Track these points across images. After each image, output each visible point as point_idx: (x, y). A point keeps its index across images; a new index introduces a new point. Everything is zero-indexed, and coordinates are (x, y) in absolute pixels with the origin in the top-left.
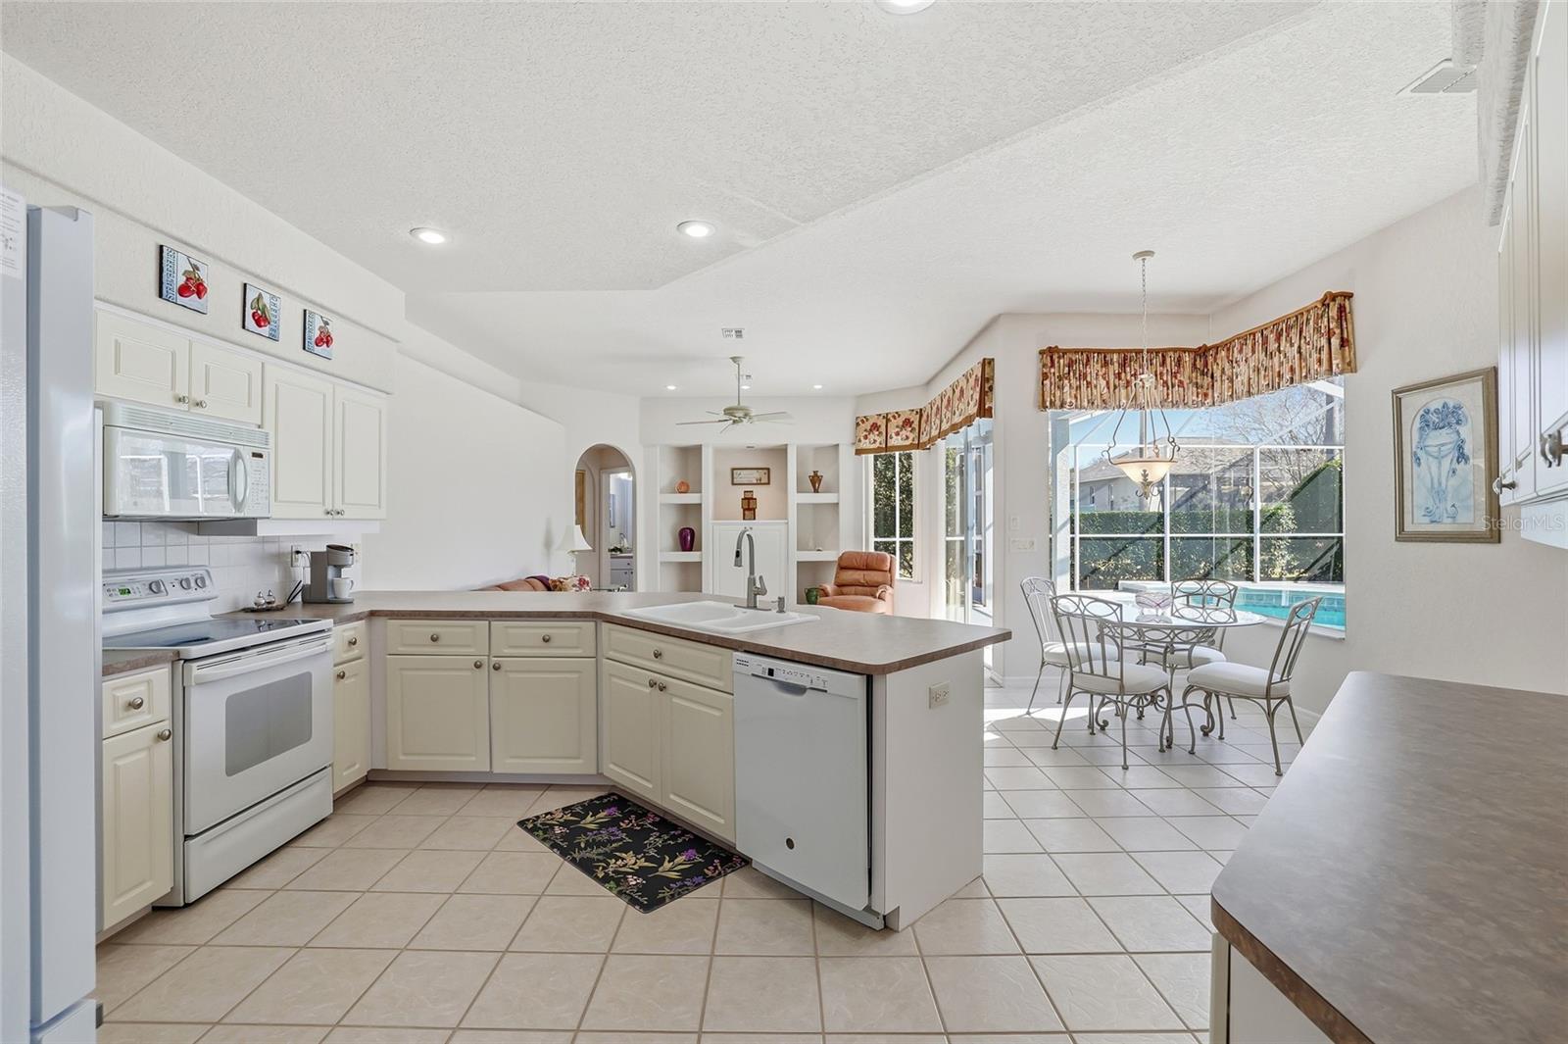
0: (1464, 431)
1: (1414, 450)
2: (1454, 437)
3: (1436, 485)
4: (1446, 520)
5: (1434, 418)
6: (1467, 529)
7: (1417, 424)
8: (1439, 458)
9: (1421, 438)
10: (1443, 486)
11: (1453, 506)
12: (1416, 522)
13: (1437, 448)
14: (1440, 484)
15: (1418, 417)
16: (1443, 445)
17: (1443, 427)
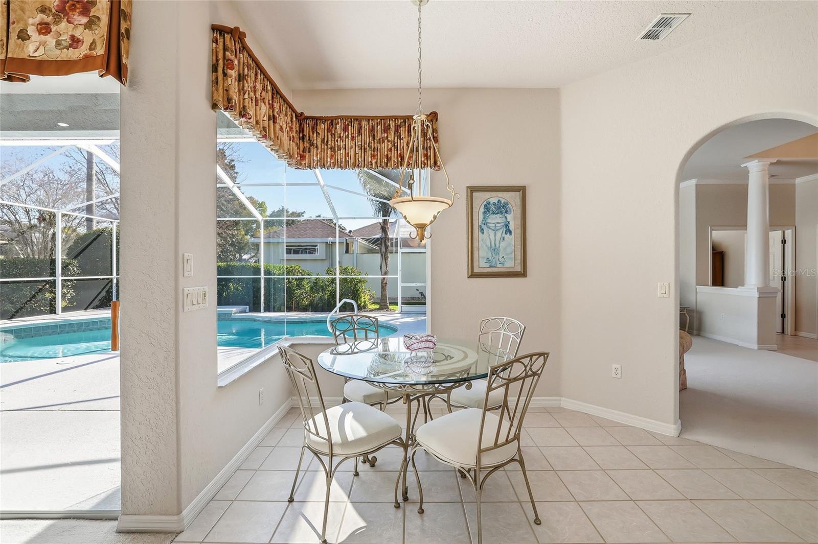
0: (510, 217)
1: (480, 224)
2: (504, 219)
3: (493, 245)
4: (499, 265)
5: (493, 207)
6: (511, 270)
7: (482, 210)
8: (495, 230)
9: (484, 218)
10: (497, 246)
11: (503, 257)
12: (482, 265)
13: (494, 225)
14: (495, 245)
15: (483, 206)
16: (498, 223)
17: (497, 214)
